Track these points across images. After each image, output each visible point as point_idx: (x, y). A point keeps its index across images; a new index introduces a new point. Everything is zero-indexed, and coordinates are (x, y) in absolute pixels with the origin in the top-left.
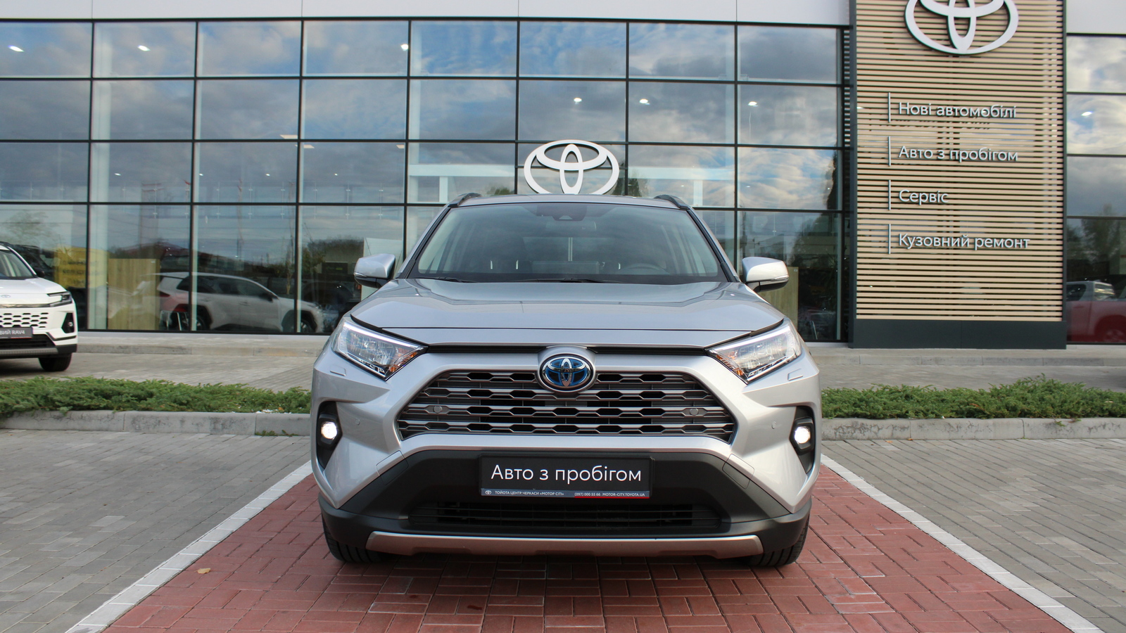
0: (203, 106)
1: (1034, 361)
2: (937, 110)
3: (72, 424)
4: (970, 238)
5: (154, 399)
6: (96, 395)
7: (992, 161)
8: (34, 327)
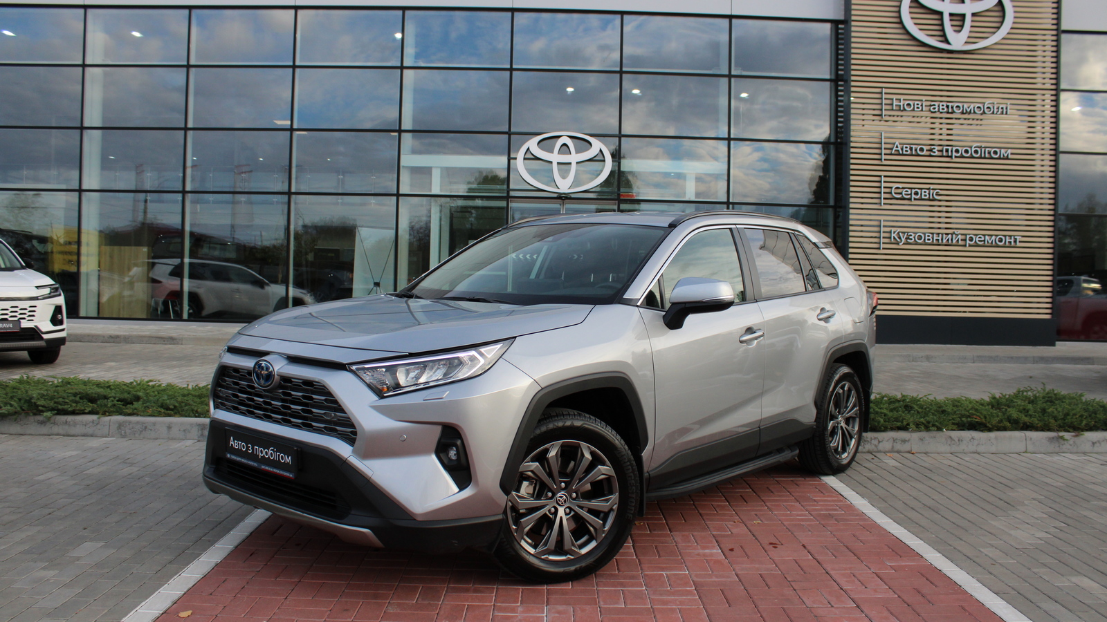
0: (196, 94)
1: (1025, 360)
2: (931, 106)
3: (56, 429)
4: (962, 234)
5: (140, 403)
6: (81, 398)
7: (985, 158)
8: (22, 321)
